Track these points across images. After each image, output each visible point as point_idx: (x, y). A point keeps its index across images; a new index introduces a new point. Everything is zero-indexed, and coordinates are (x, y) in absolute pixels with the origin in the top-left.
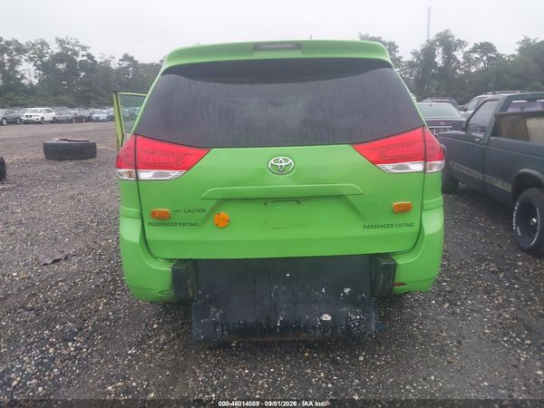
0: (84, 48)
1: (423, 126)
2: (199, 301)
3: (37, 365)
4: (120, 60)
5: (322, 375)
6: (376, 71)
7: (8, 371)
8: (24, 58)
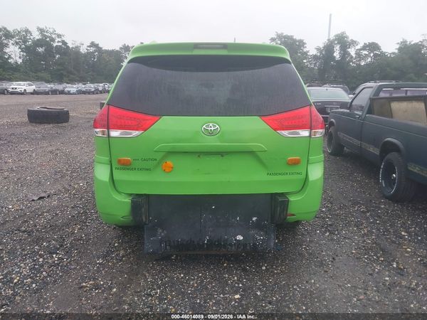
0: (59, 36)
1: (311, 105)
2: (150, 224)
3: (30, 269)
4: (88, 47)
5: (236, 278)
6: (279, 66)
7: (10, 273)
8: (11, 42)
